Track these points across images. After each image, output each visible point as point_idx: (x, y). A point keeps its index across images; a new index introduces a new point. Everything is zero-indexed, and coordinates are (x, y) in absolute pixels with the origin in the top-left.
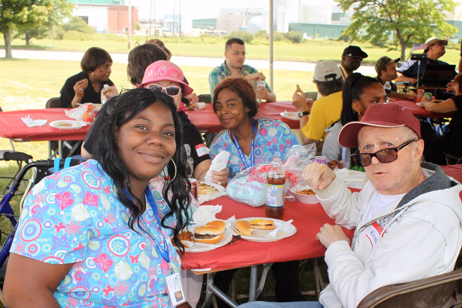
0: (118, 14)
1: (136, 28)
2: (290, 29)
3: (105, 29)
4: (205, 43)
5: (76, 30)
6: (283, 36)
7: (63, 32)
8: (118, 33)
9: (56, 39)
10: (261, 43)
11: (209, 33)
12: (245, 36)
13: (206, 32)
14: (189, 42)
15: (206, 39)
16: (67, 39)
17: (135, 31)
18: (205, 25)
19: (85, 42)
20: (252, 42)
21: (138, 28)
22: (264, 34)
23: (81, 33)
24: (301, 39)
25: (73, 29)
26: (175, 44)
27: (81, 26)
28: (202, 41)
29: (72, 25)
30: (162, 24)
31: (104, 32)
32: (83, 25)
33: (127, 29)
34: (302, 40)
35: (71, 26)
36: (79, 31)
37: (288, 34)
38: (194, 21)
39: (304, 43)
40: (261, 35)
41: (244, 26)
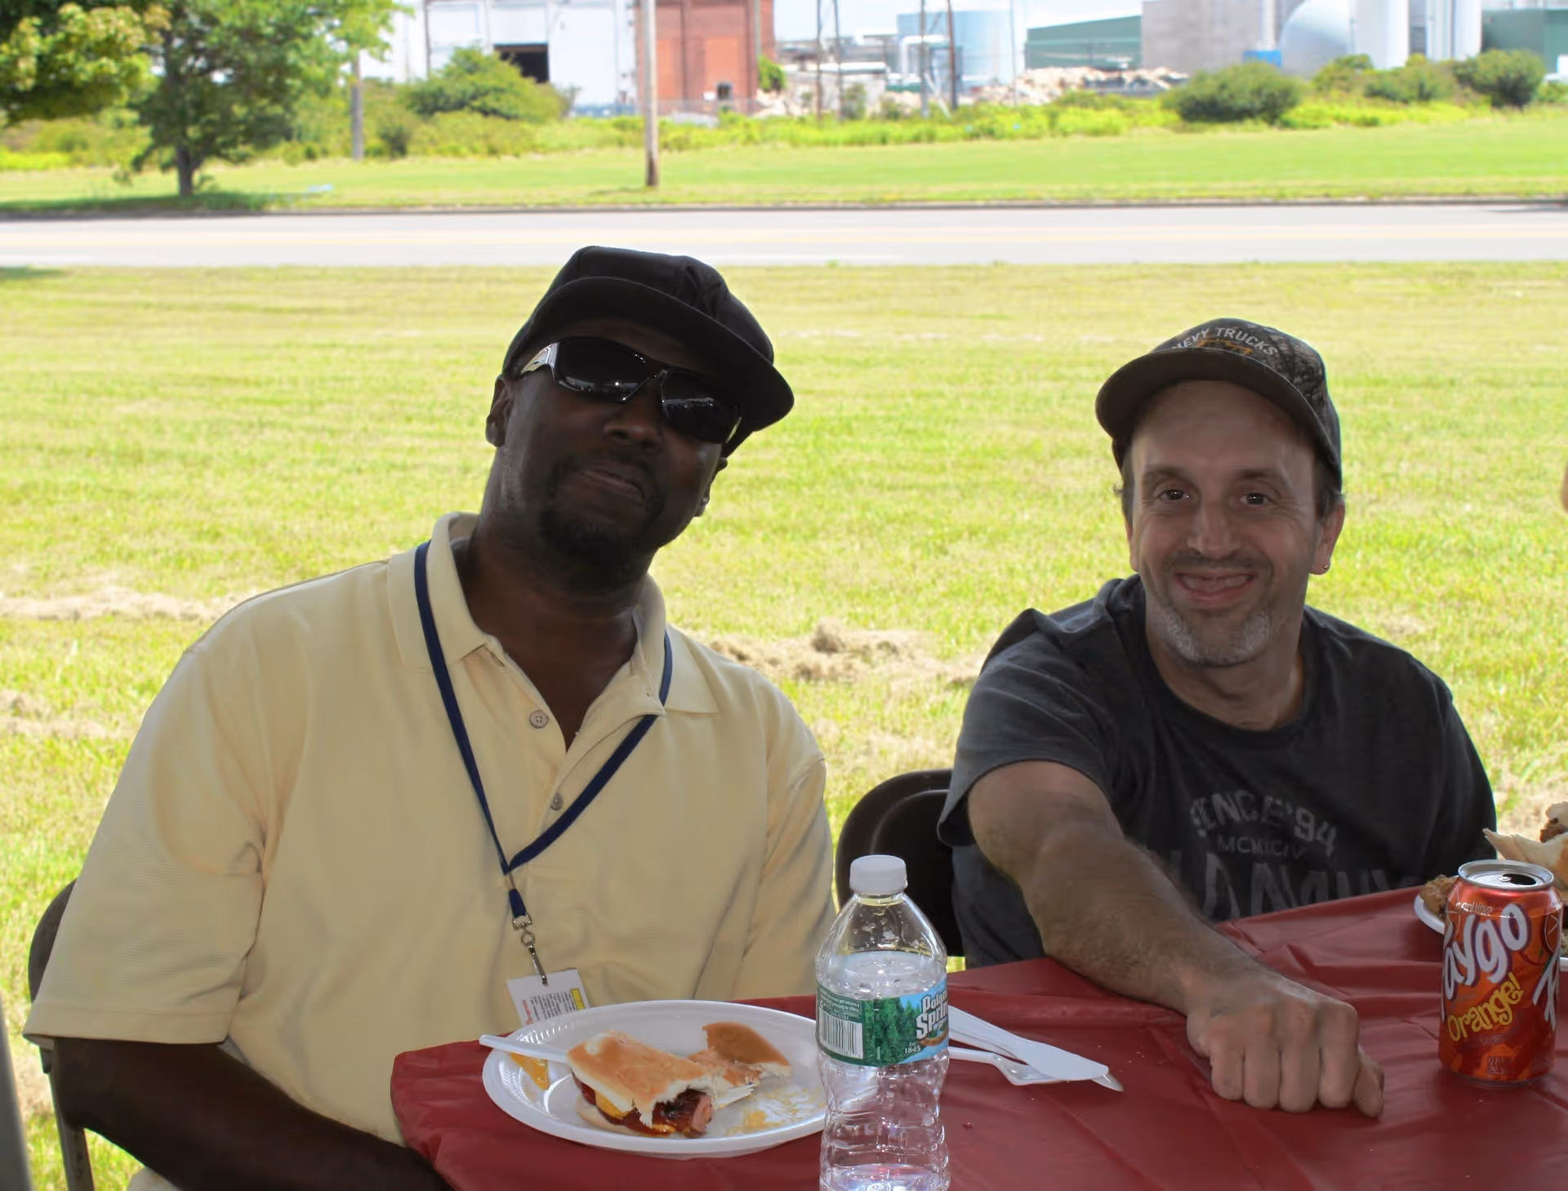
0: (683, 24)
1: (767, 82)
2: (1487, 43)
3: (624, 94)
4: (1065, 134)
5: (474, 109)
6: (1448, 79)
7: (408, 119)
8: (688, 109)
9: (378, 153)
10: (1338, 119)
11: (1099, 83)
12: (1258, 92)
13: (1086, 83)
14: (990, 133)
15: (1070, 118)
16: (425, 152)
17: (762, 97)
18: (1089, 48)
19: (507, 160)
20: (1291, 115)
21: (776, 85)
22: (1359, 72)
23: (492, 123)
24: (1538, 83)
25: (460, 105)
26: (923, 147)
27: (499, 91)
28: (1052, 124)
29: (454, 89)
30: (889, 56)
31: (618, 108)
32: (503, 85)
33: (723, 92)
34: (1543, 88)
35: (449, 91)
36: (485, 112)
37: (1472, 63)
38: (1033, 34)
39: (1551, 101)
40: (1343, 78)
41: (1267, 44)
